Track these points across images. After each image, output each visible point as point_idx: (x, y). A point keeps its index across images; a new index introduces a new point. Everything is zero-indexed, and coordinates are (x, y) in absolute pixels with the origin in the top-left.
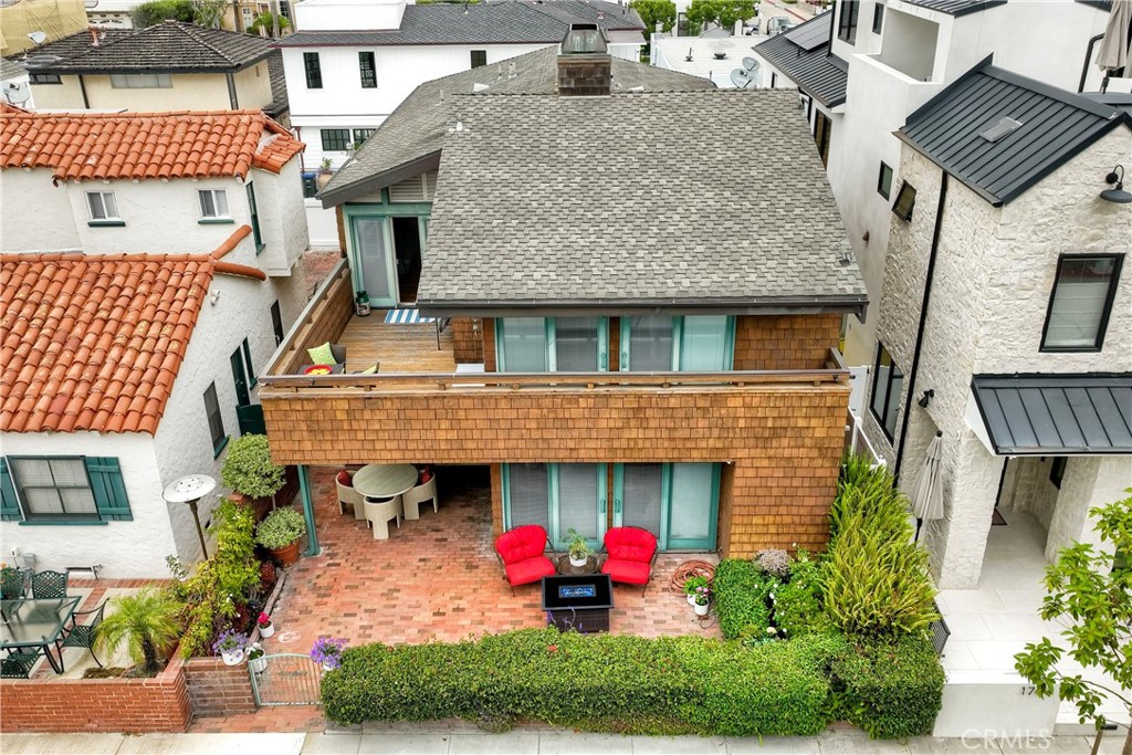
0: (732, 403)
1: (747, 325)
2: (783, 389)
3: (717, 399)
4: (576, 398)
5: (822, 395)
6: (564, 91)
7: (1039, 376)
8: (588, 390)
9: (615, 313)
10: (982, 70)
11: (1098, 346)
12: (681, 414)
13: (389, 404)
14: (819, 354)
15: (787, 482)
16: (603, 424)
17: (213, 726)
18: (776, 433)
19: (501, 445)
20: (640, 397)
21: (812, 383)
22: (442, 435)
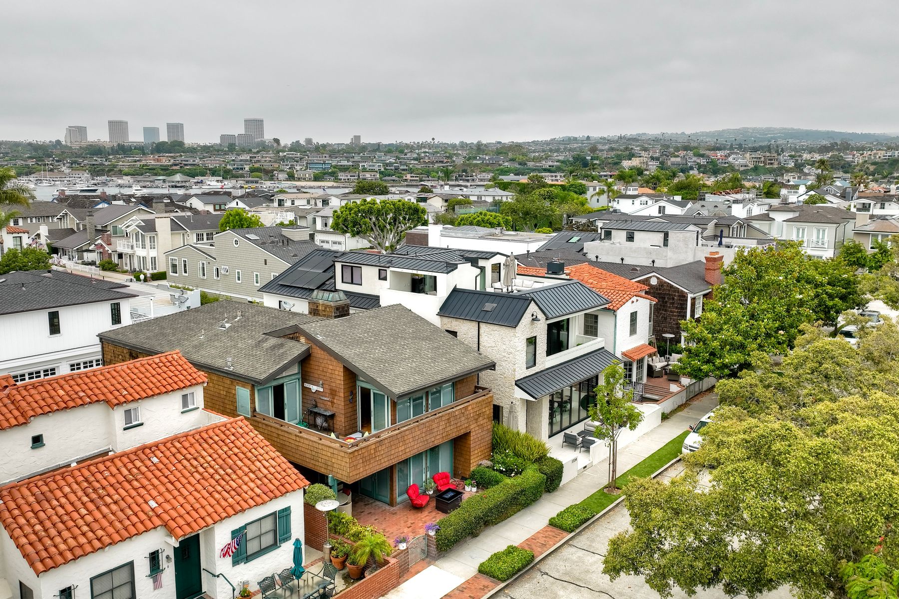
0: (470, 408)
1: (457, 383)
2: (480, 399)
3: (466, 408)
4: (433, 421)
5: (487, 399)
6: (336, 317)
7: (527, 377)
8: (437, 415)
9: (427, 390)
10: (455, 291)
11: (535, 364)
12: (458, 417)
13: (386, 441)
14: (473, 388)
15: (482, 434)
16: (441, 428)
17: (404, 579)
18: (479, 415)
19: (415, 447)
20: (449, 414)
21: (484, 395)
22: (400, 449)
